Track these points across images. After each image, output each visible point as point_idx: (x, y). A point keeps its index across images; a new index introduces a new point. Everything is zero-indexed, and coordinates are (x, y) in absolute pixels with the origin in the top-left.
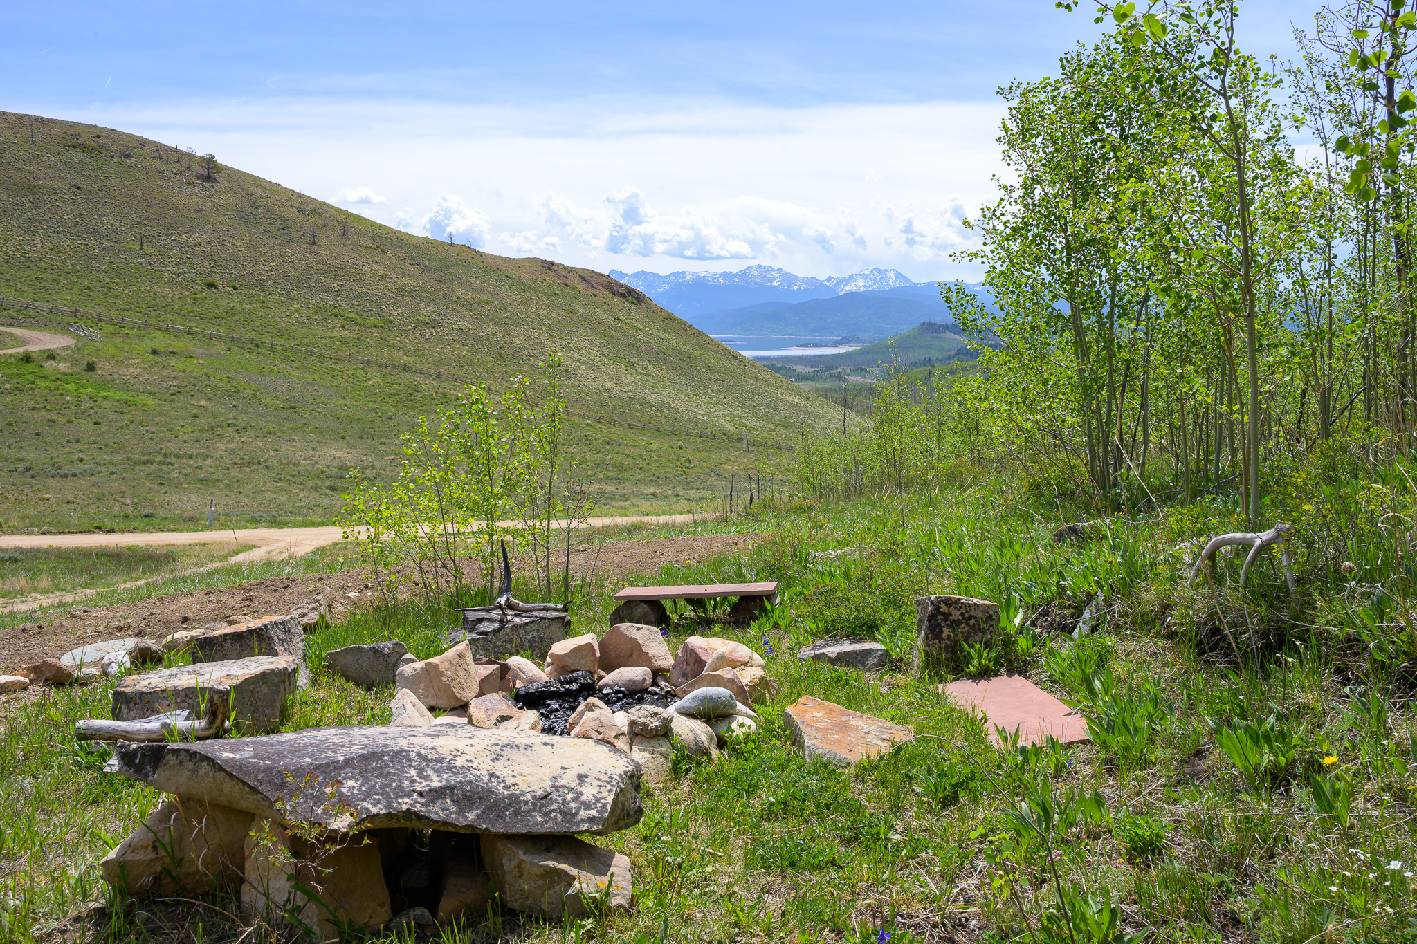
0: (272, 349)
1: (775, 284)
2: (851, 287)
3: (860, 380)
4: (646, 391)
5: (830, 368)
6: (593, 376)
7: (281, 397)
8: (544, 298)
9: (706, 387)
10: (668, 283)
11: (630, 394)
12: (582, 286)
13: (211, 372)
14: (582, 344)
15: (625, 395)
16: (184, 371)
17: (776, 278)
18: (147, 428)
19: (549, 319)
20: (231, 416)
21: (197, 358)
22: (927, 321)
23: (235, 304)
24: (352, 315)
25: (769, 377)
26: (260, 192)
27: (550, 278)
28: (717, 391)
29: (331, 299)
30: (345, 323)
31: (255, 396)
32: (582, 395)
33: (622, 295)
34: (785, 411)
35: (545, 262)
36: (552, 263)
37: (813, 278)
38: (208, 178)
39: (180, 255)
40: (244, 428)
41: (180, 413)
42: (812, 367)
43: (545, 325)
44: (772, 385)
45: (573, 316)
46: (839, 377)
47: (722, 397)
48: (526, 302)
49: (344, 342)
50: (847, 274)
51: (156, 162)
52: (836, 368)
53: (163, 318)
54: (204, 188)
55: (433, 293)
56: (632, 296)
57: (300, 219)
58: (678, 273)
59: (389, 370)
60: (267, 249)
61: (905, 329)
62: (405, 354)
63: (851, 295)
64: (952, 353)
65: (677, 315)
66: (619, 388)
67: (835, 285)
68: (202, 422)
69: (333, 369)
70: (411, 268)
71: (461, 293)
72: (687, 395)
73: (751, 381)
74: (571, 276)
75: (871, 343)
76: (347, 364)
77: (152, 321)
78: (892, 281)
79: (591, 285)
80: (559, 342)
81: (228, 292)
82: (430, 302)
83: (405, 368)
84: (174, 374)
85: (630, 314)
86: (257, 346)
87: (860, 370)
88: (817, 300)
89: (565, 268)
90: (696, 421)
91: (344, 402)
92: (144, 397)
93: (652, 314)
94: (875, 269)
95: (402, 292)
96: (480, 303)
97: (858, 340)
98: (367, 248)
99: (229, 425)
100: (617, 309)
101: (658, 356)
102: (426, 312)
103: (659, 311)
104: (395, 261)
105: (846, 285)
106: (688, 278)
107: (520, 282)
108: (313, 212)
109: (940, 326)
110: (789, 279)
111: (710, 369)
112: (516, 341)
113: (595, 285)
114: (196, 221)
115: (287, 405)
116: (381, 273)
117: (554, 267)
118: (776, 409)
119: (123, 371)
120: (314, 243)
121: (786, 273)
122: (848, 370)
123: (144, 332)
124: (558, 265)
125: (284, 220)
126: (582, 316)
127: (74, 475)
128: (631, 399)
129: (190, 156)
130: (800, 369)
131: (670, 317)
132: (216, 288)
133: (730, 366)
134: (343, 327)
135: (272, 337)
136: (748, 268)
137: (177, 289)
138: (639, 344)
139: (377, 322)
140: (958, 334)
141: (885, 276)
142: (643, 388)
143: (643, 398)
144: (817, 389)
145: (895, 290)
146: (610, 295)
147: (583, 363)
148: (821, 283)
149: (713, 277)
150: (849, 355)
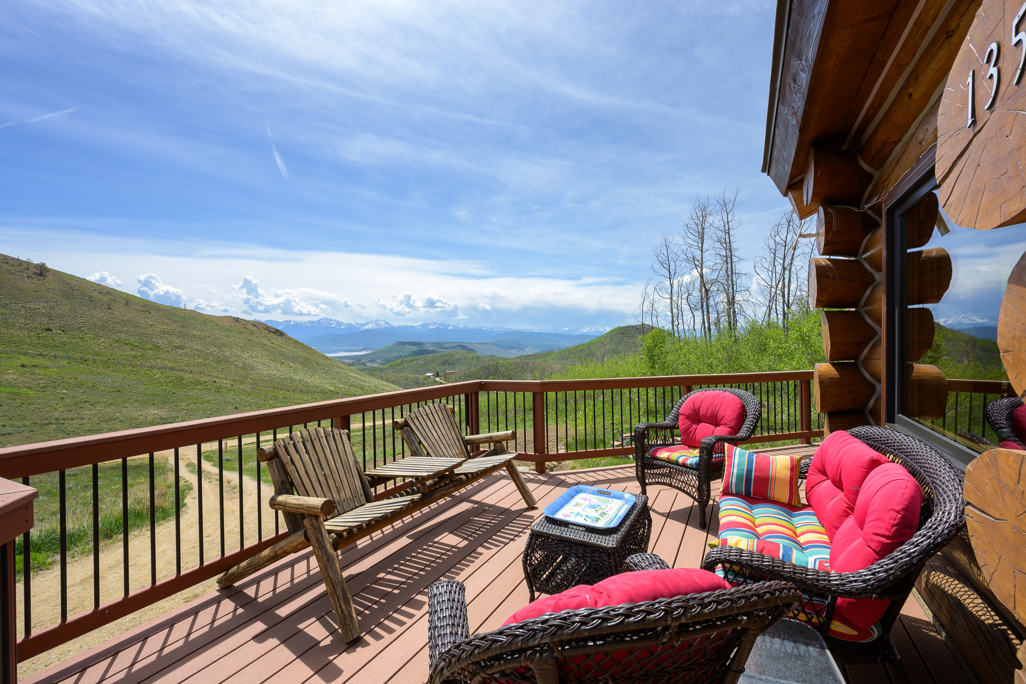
0: (94, 361)
1: (333, 325)
2: (367, 327)
3: (374, 365)
4: (292, 374)
5: (359, 361)
6: (266, 369)
7: (109, 386)
8: (236, 334)
9: (317, 372)
11: (285, 376)
12: (254, 329)
13: (63, 375)
14: (258, 354)
15: (282, 377)
16: (46, 375)
17: (333, 323)
18: (35, 406)
19: (241, 344)
20: (84, 397)
21: (51, 368)
22: (399, 341)
23: (65, 339)
24: (136, 344)
26: (74, 283)
27: (238, 325)
28: (322, 373)
29: (123, 336)
30: (133, 348)
31: (94, 386)
32: (263, 377)
33: (274, 333)
34: (352, 380)
35: (235, 318)
36: (238, 318)
37: (350, 323)
38: (41, 275)
39: (26, 314)
40: (95, 403)
41: (52, 397)
42: (351, 360)
43: (239, 346)
45: (252, 342)
46: (364, 364)
47: (325, 375)
48: (228, 336)
49: (135, 357)
50: (364, 322)
51: (5, 265)
52: (362, 360)
53: (20, 347)
54: (39, 280)
55: (180, 332)
56: (279, 333)
57: (100, 296)
58: (287, 321)
59: (164, 370)
60: (81, 311)
61: (390, 344)
62: (169, 362)
63: (366, 330)
64: (410, 353)
66: (279, 374)
67: (360, 326)
68: (67, 401)
69: (133, 371)
70: (166, 320)
71: (194, 332)
72: (309, 375)
73: (335, 367)
74: (248, 324)
75: (375, 349)
76: (140, 368)
77: (14, 349)
78: (382, 324)
79: (258, 328)
80: (247, 354)
81: (59, 333)
82: (178, 337)
83: (172, 369)
84: (40, 377)
85: (278, 340)
86: (85, 360)
87: (372, 361)
88: (352, 332)
89: (245, 320)
90: (317, 386)
91: (145, 387)
92: (25, 390)
93: (288, 341)
94: (376, 320)
95: (163, 332)
96: (205, 337)
97: (370, 349)
98: (140, 311)
99: (85, 402)
100: (272, 339)
101: (294, 359)
102: (177, 341)
103: (291, 339)
104: (157, 317)
105: (364, 326)
107: (223, 327)
108: (107, 293)
109: (404, 342)
110: (339, 324)
111: (318, 364)
112: (226, 354)
113: (260, 328)
114: (35, 297)
115: (115, 390)
116: (150, 323)
118: (348, 379)
119: (6, 377)
120: (110, 309)
121: (338, 321)
122: (367, 361)
123: (11, 356)
124: (241, 319)
125: (90, 297)
126: (256, 342)
127: (9, 434)
128: (286, 378)
129: (28, 264)
130: (346, 361)
131: (296, 342)
132: (51, 331)
134: (132, 350)
135: (92, 356)
136: (320, 319)
137: (26, 332)
138: (284, 354)
139: (151, 347)
140: (411, 345)
141: (381, 322)
142: (290, 373)
143: (291, 377)
144: (357, 369)
145: (385, 328)
146: (268, 333)
147: (260, 363)
148: (354, 325)
149: (304, 323)
150: (367, 355)
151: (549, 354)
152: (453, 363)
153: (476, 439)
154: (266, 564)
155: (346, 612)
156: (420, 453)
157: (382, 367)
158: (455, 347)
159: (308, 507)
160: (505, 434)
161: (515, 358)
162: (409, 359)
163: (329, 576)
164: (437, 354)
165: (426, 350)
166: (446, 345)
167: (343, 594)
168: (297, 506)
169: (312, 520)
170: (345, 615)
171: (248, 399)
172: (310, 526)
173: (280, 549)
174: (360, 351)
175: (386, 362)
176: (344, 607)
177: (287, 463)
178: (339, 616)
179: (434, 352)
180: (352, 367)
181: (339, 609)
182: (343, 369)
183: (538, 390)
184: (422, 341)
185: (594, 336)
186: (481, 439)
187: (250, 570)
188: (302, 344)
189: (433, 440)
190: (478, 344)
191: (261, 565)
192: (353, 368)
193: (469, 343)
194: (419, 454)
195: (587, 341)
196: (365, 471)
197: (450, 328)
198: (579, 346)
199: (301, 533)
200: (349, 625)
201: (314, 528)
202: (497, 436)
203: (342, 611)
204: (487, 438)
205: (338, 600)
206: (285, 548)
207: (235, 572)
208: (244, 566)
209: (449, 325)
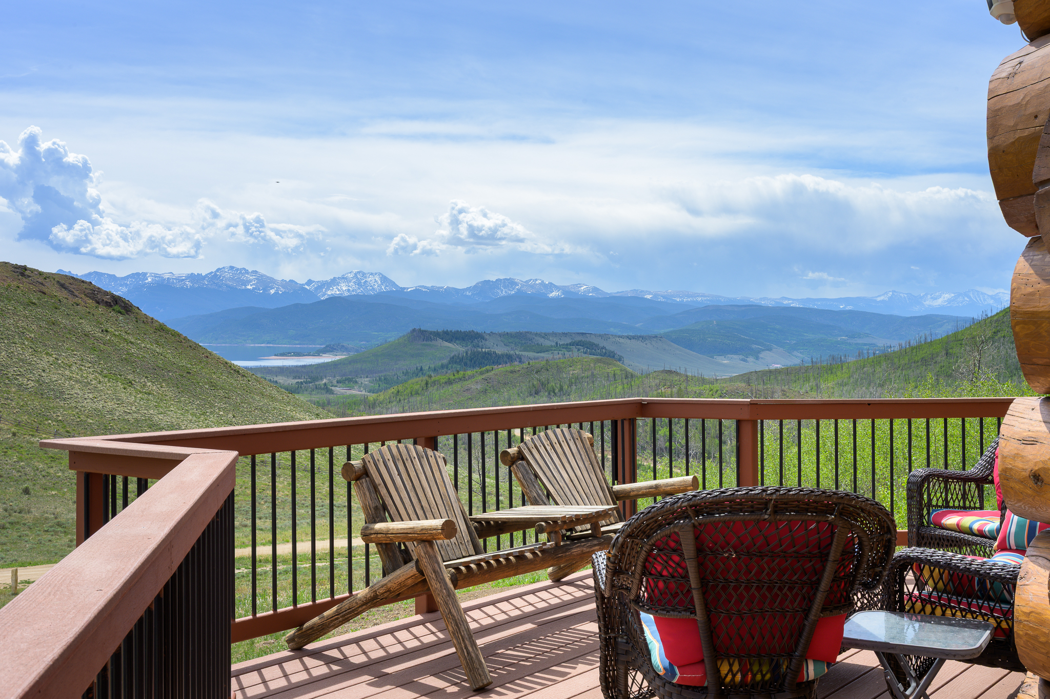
1: (249, 287)
2: (334, 291)
3: (349, 392)
4: (151, 412)
5: (314, 379)
6: (91, 396)
8: (21, 308)
10: (126, 285)
11: (135, 415)
12: (62, 294)
14: (72, 359)
15: (129, 417)
17: (250, 281)
19: (31, 332)
22: (417, 328)
25: (274, 392)
27: (25, 285)
28: (224, 409)
32: (82, 417)
33: (108, 305)
35: (16, 267)
36: (25, 268)
37: (291, 281)
42: (295, 378)
43: (27, 339)
44: (280, 402)
45: (56, 328)
46: (327, 389)
47: (230, 415)
50: (328, 278)
52: (322, 379)
56: (118, 305)
58: (138, 274)
61: (393, 337)
63: (333, 300)
64: (445, 362)
65: (170, 326)
66: (121, 409)
67: (316, 289)
72: (193, 415)
73: (258, 398)
75: (357, 351)
78: (375, 285)
79: (72, 293)
80: (45, 358)
85: (118, 325)
87: (348, 381)
88: (296, 305)
89: (41, 274)
93: (142, 325)
94: (359, 272)
97: (344, 349)
100: (103, 320)
101: (156, 372)
103: (148, 321)
105: (328, 289)
106: (150, 280)
109: (431, 333)
110: (265, 282)
111: (213, 386)
113: (76, 293)
117: (27, 273)
121: (262, 276)
122: (335, 382)
124: (32, 270)
126: (65, 327)
128: (137, 420)
130: (281, 380)
133: (233, 381)
136: (218, 270)
138: (133, 359)
140: (450, 341)
141: (370, 279)
142: (148, 408)
143: (150, 419)
144: (311, 401)
145: (380, 295)
146: (95, 304)
147: (77, 381)
148: (302, 288)
149: (179, 279)
150: (334, 365)
151: (830, 370)
152: (561, 389)
153: (632, 490)
154: (360, 609)
155: (473, 655)
156: (543, 501)
157: (372, 397)
158: (567, 347)
159: (422, 530)
160: (681, 482)
161: (731, 380)
162: (443, 378)
163: (450, 612)
164: (517, 366)
165: (489, 354)
166: (541, 341)
167: (468, 635)
168: (405, 531)
169: (426, 547)
170: (472, 658)
171: (51, 471)
172: (425, 554)
173: (382, 587)
174: (318, 353)
175: (383, 385)
176: (470, 649)
177: (379, 485)
178: (465, 658)
179: (509, 358)
180: (297, 396)
181: (465, 650)
182: (276, 400)
183: (745, 416)
184: (479, 329)
185: (965, 320)
186: (640, 489)
187: (337, 619)
188: (176, 335)
189: (562, 484)
190: (629, 338)
191: (353, 611)
192: (302, 398)
193: (605, 337)
194: (541, 502)
195: (941, 332)
196: (471, 514)
197: (554, 294)
198: (919, 347)
199: (412, 564)
200: (478, 669)
201: (429, 556)
202: (667, 485)
203: (468, 653)
204: (651, 487)
205: (463, 640)
206: (389, 585)
207: (315, 624)
208: (329, 616)
209: (551, 287)
